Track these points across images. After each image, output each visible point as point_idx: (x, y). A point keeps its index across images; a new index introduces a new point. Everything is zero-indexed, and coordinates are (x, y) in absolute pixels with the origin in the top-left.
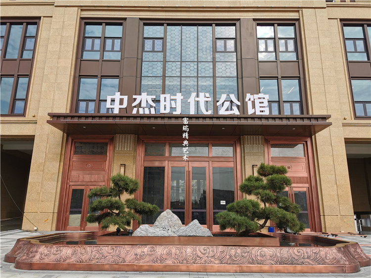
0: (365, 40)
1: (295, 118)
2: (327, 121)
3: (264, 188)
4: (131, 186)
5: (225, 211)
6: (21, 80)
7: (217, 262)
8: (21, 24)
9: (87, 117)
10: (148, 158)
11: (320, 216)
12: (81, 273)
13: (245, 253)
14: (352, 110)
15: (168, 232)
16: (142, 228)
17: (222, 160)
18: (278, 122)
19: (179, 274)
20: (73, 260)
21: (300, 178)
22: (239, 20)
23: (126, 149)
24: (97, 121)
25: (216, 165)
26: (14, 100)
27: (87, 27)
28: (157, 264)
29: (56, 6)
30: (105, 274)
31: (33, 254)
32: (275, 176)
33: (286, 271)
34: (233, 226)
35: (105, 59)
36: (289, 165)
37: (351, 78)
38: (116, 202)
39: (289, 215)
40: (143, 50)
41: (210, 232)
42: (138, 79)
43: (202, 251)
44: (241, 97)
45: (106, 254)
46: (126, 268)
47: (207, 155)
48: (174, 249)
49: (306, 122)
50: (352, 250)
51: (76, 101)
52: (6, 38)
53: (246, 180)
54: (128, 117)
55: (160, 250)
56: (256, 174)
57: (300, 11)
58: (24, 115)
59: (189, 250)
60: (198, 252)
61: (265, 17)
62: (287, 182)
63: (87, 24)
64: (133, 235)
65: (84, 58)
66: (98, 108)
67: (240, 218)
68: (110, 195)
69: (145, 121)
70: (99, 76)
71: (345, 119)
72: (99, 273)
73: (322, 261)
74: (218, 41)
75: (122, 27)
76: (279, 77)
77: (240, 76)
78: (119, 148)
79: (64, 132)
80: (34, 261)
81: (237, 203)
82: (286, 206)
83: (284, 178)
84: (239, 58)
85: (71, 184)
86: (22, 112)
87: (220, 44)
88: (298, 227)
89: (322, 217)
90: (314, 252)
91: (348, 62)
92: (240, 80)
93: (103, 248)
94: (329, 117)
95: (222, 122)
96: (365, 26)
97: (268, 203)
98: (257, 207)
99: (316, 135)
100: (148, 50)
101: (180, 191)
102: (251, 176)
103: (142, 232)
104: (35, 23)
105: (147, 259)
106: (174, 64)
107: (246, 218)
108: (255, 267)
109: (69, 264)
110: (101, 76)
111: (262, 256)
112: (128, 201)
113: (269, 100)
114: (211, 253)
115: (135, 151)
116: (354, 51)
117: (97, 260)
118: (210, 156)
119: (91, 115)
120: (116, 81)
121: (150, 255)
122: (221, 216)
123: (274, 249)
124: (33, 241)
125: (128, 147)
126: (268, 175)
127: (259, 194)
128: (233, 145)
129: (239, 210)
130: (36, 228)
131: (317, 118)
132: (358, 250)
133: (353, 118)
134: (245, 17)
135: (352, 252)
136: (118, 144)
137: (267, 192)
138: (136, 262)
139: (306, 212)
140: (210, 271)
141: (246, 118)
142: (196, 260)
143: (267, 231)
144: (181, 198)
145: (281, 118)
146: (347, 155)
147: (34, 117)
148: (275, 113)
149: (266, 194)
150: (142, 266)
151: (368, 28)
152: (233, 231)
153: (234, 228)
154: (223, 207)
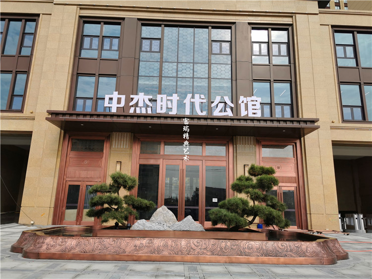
0: (354, 46)
1: (285, 121)
2: (316, 124)
3: (253, 187)
4: (130, 183)
5: (217, 208)
6: (19, 76)
7: (209, 253)
8: (20, 20)
9: (85, 115)
10: (144, 156)
11: (306, 214)
12: (85, 262)
13: (234, 246)
14: (340, 114)
15: (163, 227)
16: (140, 222)
17: (215, 159)
18: (269, 124)
19: (174, 264)
20: (77, 250)
21: (289, 177)
22: (234, 23)
23: (122, 147)
24: (95, 119)
25: (210, 163)
26: (13, 96)
27: (86, 25)
28: (154, 255)
29: (55, 4)
30: (107, 263)
31: (40, 245)
32: (264, 176)
33: (270, 263)
34: (224, 222)
35: (102, 58)
36: (279, 165)
37: (341, 83)
38: (116, 198)
39: (275, 212)
40: (141, 50)
41: (202, 227)
42: (136, 79)
43: (196, 244)
44: (235, 99)
45: (107, 245)
46: (126, 258)
47: (201, 155)
48: (170, 242)
49: (296, 125)
50: (331, 245)
51: (73, 98)
52: (4, 33)
53: (238, 179)
54: (125, 116)
55: (158, 242)
56: (247, 174)
57: (294, 17)
58: (21, 111)
59: (183, 242)
60: (192, 244)
61: (259, 22)
62: (275, 182)
63: (85, 22)
64: (131, 229)
65: (83, 56)
66: (96, 106)
67: (231, 214)
68: (109, 192)
69: (142, 120)
70: (97, 74)
71: (333, 122)
72: (102, 263)
73: (303, 254)
74: (213, 43)
75: (120, 26)
76: (272, 80)
77: (234, 78)
78: (115, 146)
79: (61, 129)
80: (41, 251)
81: (229, 201)
82: (274, 204)
83: (272, 178)
84: (234, 60)
85: (68, 179)
86: (20, 108)
87: (216, 46)
88: (283, 224)
89: (308, 215)
90: (296, 246)
91: (338, 68)
92: (234, 82)
93: (105, 240)
94: (317, 120)
95: (216, 123)
96: (355, 33)
97: (257, 201)
98: (246, 205)
99: (305, 137)
100: (145, 50)
101: (173, 188)
102: (241, 176)
103: (140, 226)
104: (34, 20)
105: (146, 250)
106: (171, 65)
107: (236, 214)
108: (243, 258)
109: (73, 254)
110: (99, 75)
111: (249, 248)
112: (126, 197)
113: (262, 102)
114: (204, 245)
115: (131, 148)
116: (343, 56)
117: (100, 251)
118: (204, 155)
119: (89, 113)
120: (113, 80)
121: (148, 247)
122: (213, 212)
123: (260, 242)
124: (38, 233)
125: (125, 144)
126: (258, 175)
127: (249, 192)
128: (226, 144)
129: (230, 207)
130: (32, 222)
131: (306, 122)
132: (337, 245)
133: (341, 122)
134: (240, 21)
135: (331, 247)
136: (114, 141)
137: (256, 190)
138: (136, 252)
139: (293, 210)
140: (203, 261)
141: (239, 120)
142: (190, 251)
143: (256, 227)
144: (174, 195)
145: (272, 121)
146: (334, 156)
147: (32, 113)
148: (267, 115)
149: (255, 193)
150: (140, 256)
151: (358, 35)
152: (224, 226)
153: (225, 224)
154: (215, 205)
